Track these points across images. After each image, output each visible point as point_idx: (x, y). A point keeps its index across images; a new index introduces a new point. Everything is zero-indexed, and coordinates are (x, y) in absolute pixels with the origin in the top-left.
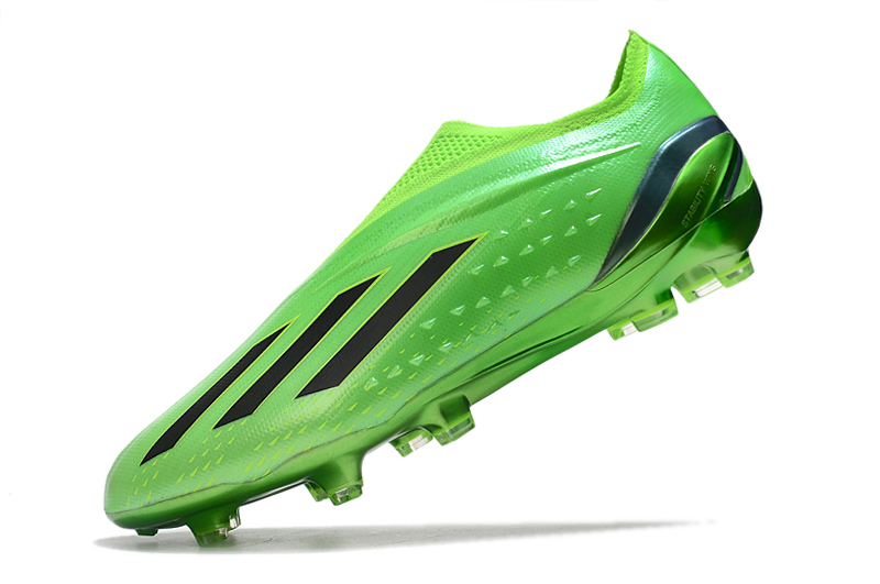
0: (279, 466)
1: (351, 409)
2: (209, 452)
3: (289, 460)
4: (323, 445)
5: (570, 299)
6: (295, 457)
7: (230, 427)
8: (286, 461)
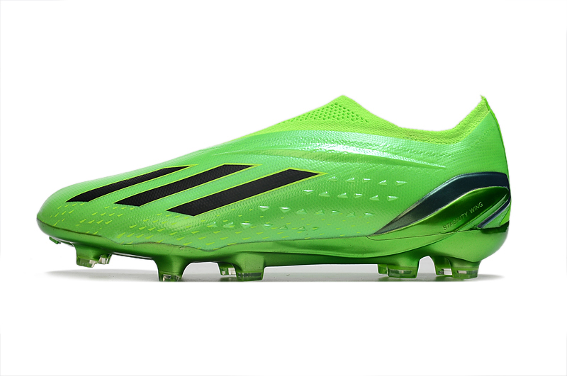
0: (138, 244)
1: (193, 233)
2: (105, 215)
3: (146, 243)
4: (168, 245)
5: (355, 236)
6: (149, 243)
7: (124, 207)
8: (143, 243)
